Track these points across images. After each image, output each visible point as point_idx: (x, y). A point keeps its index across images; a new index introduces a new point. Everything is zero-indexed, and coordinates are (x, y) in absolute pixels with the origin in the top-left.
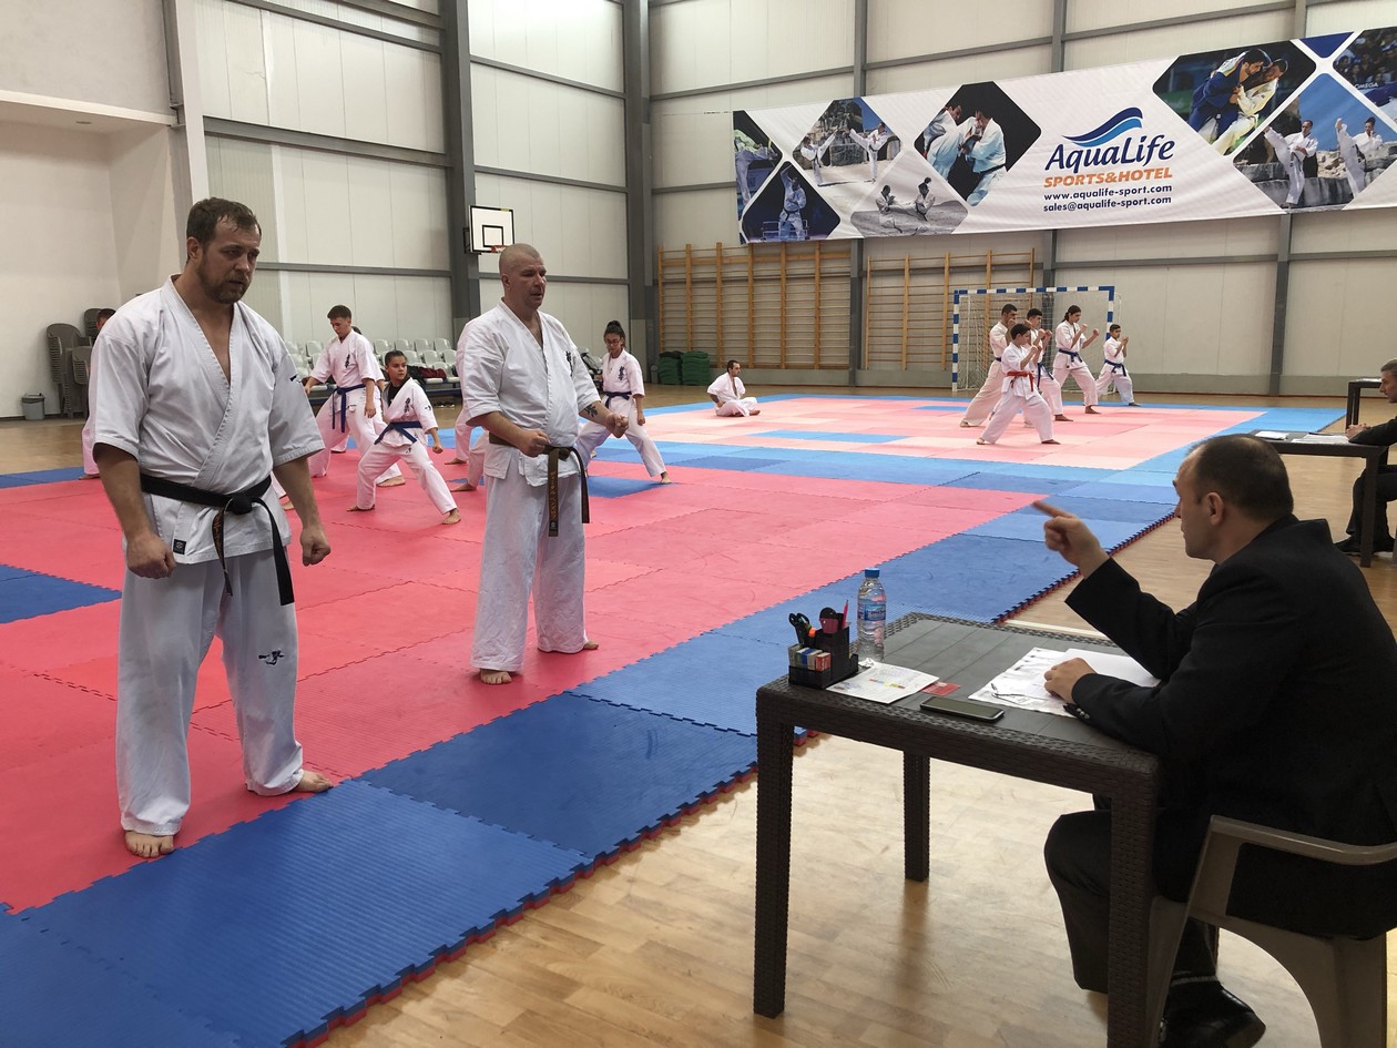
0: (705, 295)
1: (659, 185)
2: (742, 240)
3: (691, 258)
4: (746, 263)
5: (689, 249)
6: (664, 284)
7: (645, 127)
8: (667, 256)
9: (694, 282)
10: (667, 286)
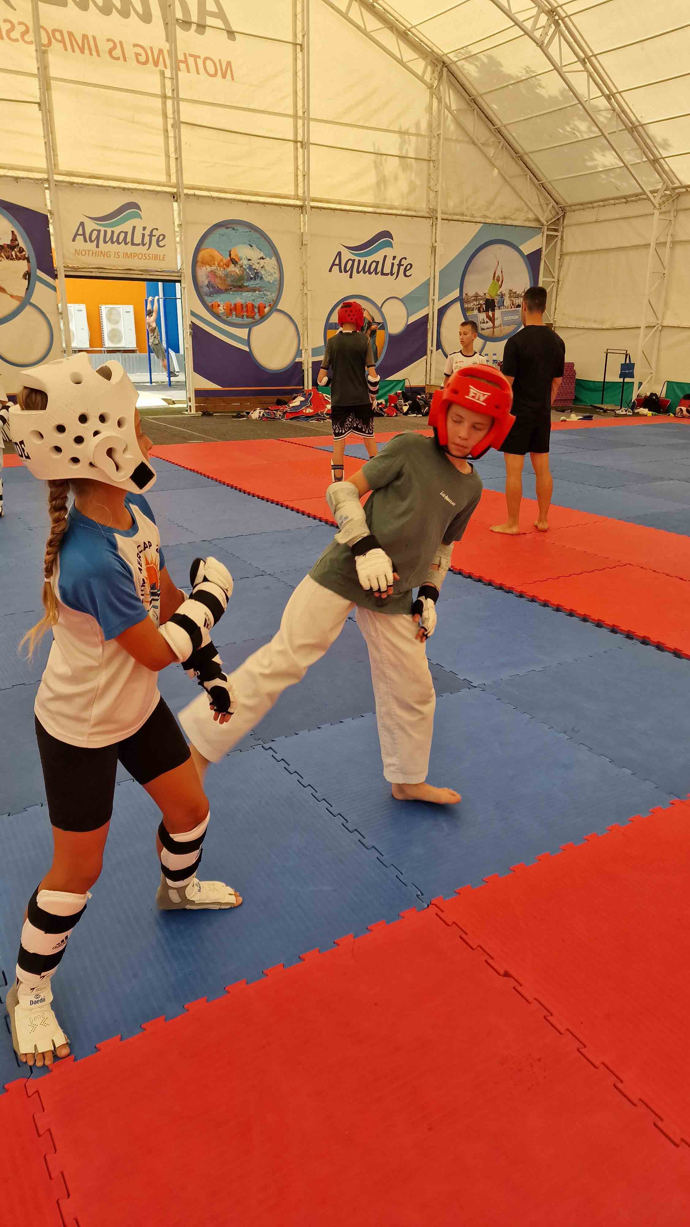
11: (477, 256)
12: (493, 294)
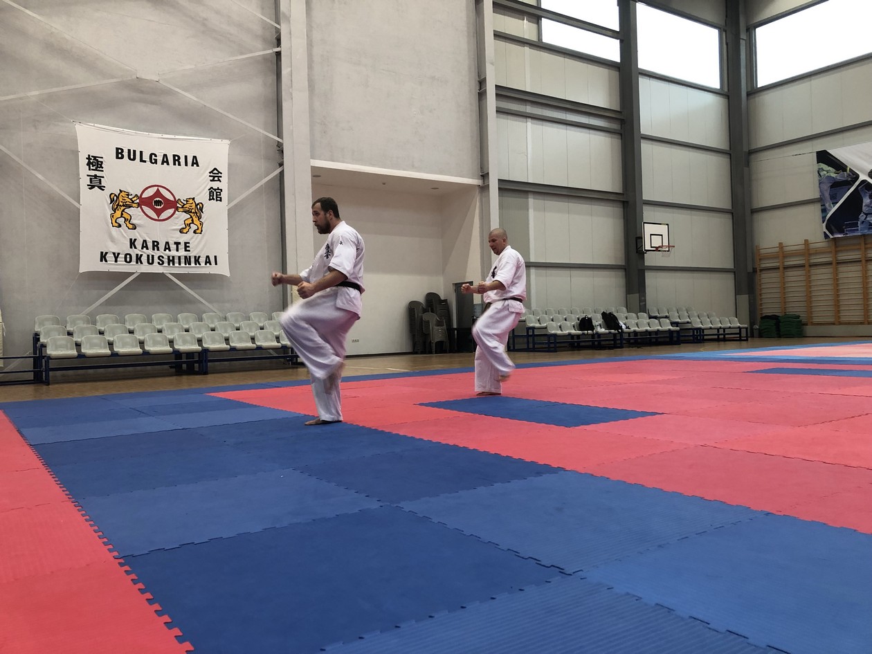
0: (795, 277)
1: (756, 205)
2: (826, 236)
3: (782, 252)
4: (830, 252)
5: (781, 246)
6: (761, 270)
7: (746, 169)
8: (762, 252)
9: (786, 268)
10: (764, 272)
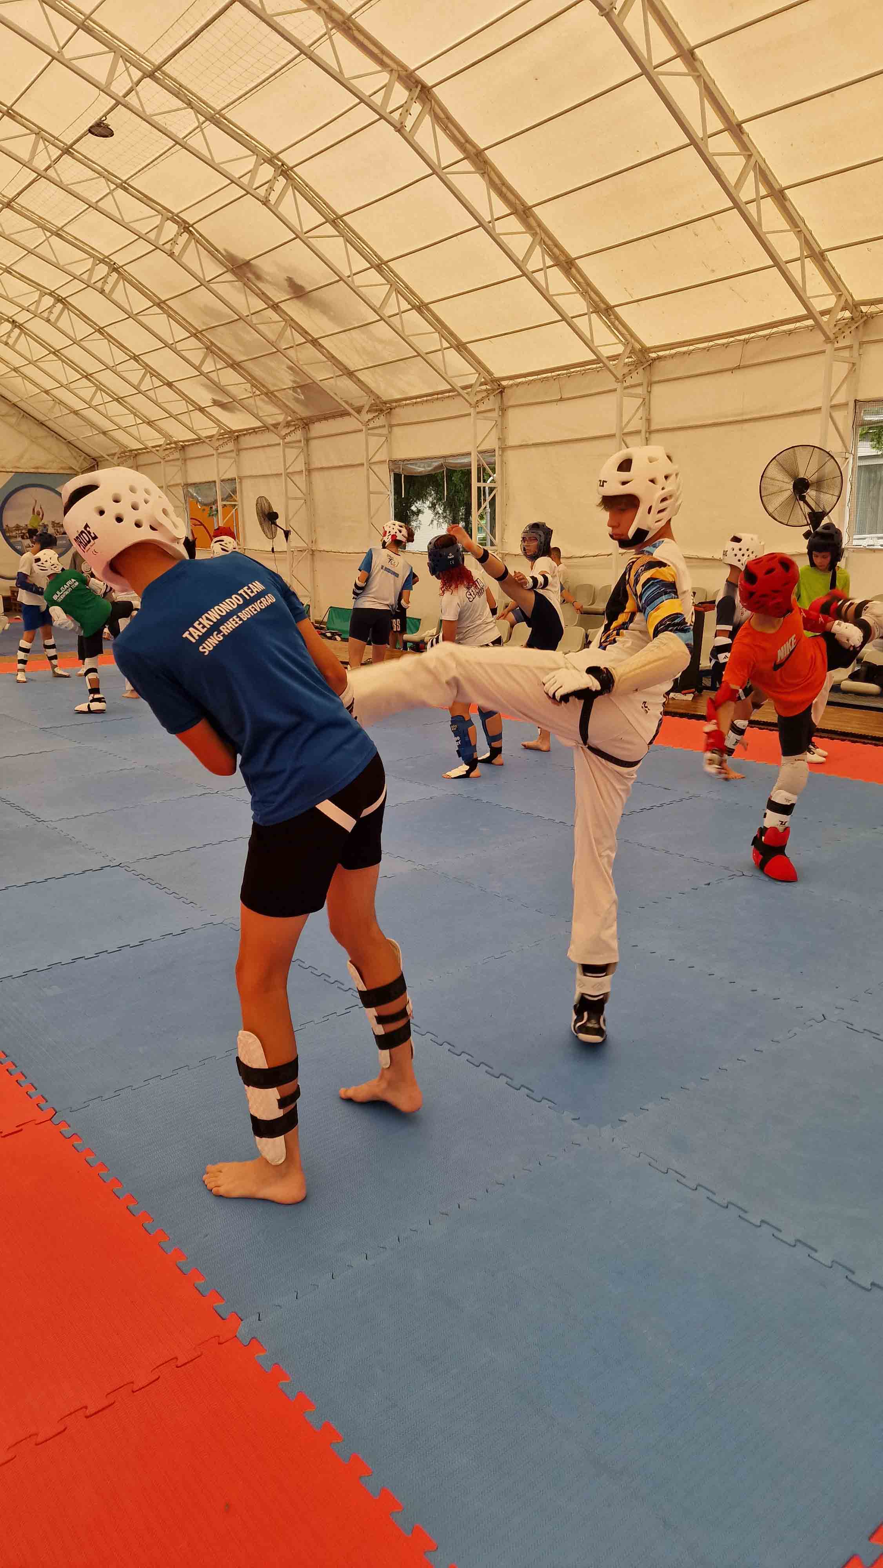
11: (12, 497)
12: (35, 525)
